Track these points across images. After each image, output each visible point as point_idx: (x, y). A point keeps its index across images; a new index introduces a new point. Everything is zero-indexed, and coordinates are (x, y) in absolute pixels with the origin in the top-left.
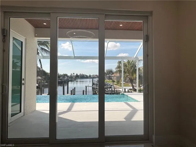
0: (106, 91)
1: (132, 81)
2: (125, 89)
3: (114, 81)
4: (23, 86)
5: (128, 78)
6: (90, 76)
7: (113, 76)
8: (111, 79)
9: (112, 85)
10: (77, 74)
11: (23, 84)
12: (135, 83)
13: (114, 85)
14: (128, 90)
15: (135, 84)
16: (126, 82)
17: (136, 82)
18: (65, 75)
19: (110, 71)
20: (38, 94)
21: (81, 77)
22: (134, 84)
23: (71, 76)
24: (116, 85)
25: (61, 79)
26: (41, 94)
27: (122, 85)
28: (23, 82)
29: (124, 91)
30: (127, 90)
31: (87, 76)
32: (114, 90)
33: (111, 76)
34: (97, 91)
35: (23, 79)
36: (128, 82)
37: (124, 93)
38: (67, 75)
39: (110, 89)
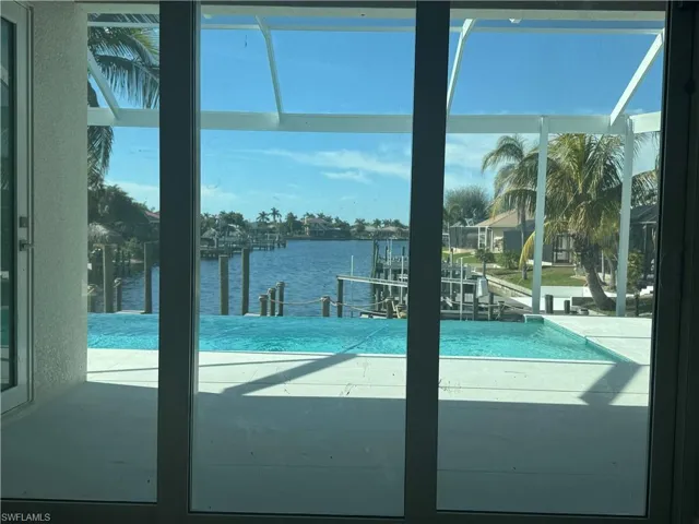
0: (446, 307)
1: (591, 255)
2: (550, 299)
3: (490, 258)
4: (22, 257)
5: (572, 242)
6: (361, 225)
7: (483, 229)
8: (475, 247)
9: (475, 278)
10: (291, 217)
11: (22, 246)
12: (612, 267)
13: (488, 277)
14: (567, 303)
15: (607, 270)
16: (558, 261)
17: (615, 264)
18: (233, 219)
19: (468, 202)
20: (94, 306)
21: (313, 232)
22: (600, 275)
23: (259, 224)
24: (499, 274)
25: (210, 242)
26: (110, 310)
27: (537, 274)
28: (21, 234)
29: (543, 307)
30: (558, 305)
31: (344, 225)
32: (487, 299)
33: (476, 231)
34: (396, 302)
35: (24, 222)
36: (566, 261)
37: (547, 317)
38: (240, 217)
39: (470, 297)
